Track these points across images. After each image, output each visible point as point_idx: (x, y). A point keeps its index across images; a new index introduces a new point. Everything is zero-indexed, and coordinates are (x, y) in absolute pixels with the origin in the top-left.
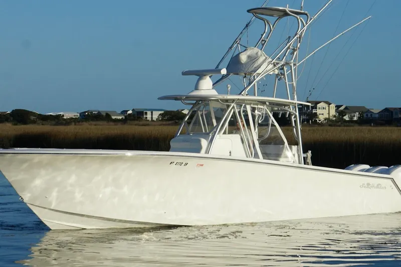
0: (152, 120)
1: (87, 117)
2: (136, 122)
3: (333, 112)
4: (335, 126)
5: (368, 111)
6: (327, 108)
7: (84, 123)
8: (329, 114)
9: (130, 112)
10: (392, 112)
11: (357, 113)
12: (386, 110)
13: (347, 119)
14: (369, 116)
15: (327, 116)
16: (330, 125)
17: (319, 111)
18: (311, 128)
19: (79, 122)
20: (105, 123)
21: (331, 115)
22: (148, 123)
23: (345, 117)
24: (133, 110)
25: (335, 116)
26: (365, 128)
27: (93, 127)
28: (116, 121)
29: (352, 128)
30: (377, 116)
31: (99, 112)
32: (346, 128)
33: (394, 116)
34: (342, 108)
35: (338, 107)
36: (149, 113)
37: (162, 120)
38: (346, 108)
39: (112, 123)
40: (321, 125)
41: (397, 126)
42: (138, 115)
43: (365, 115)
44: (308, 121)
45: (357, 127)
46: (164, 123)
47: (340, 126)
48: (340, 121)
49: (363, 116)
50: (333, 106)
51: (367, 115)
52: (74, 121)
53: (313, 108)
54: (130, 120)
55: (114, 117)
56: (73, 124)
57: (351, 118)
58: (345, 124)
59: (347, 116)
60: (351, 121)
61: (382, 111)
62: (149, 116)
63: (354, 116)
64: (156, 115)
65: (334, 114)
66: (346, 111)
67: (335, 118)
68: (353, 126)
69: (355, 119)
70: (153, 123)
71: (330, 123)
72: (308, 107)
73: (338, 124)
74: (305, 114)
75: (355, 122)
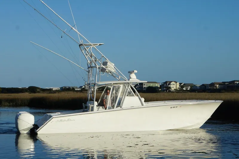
1: (64, 89)
3: (178, 86)
4: (179, 93)
5: (195, 86)
6: (175, 84)
7: (63, 92)
8: (176, 87)
9: (83, 87)
10: (206, 86)
11: (190, 87)
12: (203, 85)
13: (185, 89)
14: (195, 88)
15: (175, 88)
17: (171, 86)
18: (168, 94)
19: (60, 92)
20: (72, 92)
21: (177, 88)
23: (183, 89)
25: (179, 88)
26: (193, 94)
27: (66, 94)
28: (77, 91)
30: (199, 88)
31: (69, 87)
32: (184, 94)
33: (207, 88)
34: (182, 84)
35: (180, 84)
37: (99, 90)
38: (184, 84)
39: (75, 92)
40: (173, 92)
41: (208, 93)
43: (193, 88)
44: (167, 91)
45: (190, 93)
46: (100, 92)
47: (181, 93)
48: (181, 90)
49: (192, 88)
50: (178, 83)
51: (194, 88)
52: (58, 91)
53: (169, 84)
55: (76, 89)
56: (57, 93)
57: (187, 89)
58: (184, 92)
60: (187, 90)
61: (201, 86)
63: (188, 88)
65: (179, 87)
67: (179, 89)
68: (187, 93)
69: (189, 89)
71: (177, 91)
72: (166, 85)
73: (180, 92)
74: (165, 87)
75: (189, 91)
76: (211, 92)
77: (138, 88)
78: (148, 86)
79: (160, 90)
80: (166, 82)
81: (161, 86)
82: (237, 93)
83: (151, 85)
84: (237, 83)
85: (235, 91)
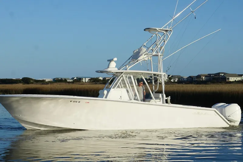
0: (85, 82)
1: (56, 81)
2: (78, 83)
3: (166, 78)
5: (182, 77)
7: (55, 83)
9: (75, 78)
10: (192, 78)
11: (177, 78)
12: (190, 77)
13: (173, 81)
14: (182, 79)
19: (52, 83)
20: (64, 83)
22: (83, 83)
23: (171, 80)
24: (77, 78)
25: (167, 80)
26: (180, 85)
27: (59, 85)
29: (175, 85)
30: (186, 79)
31: (61, 78)
32: (172, 85)
33: (194, 80)
34: (170, 76)
36: (84, 79)
38: (172, 76)
39: (67, 84)
40: (161, 84)
41: (195, 84)
42: (79, 80)
43: (180, 79)
45: (177, 85)
46: (91, 83)
47: (169, 84)
48: (169, 82)
53: (157, 76)
54: (76, 82)
55: (68, 81)
56: (50, 84)
57: (174, 81)
58: (172, 83)
60: (174, 82)
61: (188, 77)
62: (84, 80)
63: (176, 80)
64: (87, 80)
66: (172, 77)
67: (167, 81)
69: (176, 81)
70: (86, 83)
75: (176, 82)
76: (197, 84)
79: (149, 81)
82: (222, 84)
84: (222, 75)
85: (220, 82)
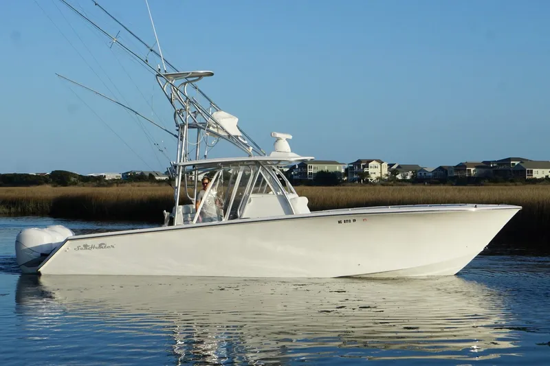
1: (130, 178)
3: (385, 171)
4: (387, 185)
5: (422, 170)
6: (379, 166)
7: (127, 184)
8: (381, 173)
10: (447, 171)
11: (411, 172)
12: (441, 168)
13: (400, 178)
14: (423, 174)
15: (380, 176)
16: (383, 185)
17: (370, 170)
18: (363, 188)
19: (121, 183)
20: (148, 184)
21: (383, 174)
23: (397, 176)
25: (387, 175)
26: (418, 187)
27: (136, 188)
28: (160, 181)
29: (403, 187)
30: (431, 174)
31: (142, 173)
32: (398, 187)
33: (449, 175)
34: (394, 167)
35: (390, 165)
38: (399, 167)
39: (156, 184)
40: (373, 184)
41: (452, 185)
43: (418, 174)
44: (359, 181)
45: (411, 187)
47: (393, 185)
48: (392, 181)
49: (416, 175)
50: (385, 165)
51: (421, 174)
52: (116, 182)
53: (364, 167)
55: (157, 178)
56: (115, 185)
57: (405, 177)
58: (398, 183)
59: (400, 175)
60: (404, 180)
61: (436, 170)
63: (407, 175)
65: (387, 173)
66: (399, 169)
67: (387, 178)
68: (406, 185)
69: (408, 178)
71: (383, 182)
72: (359, 167)
73: (390, 183)
74: (356, 173)
75: (408, 181)
76: (458, 184)
77: (295, 175)
78: (319, 170)
79: (346, 178)
80: (359, 162)
81: (346, 170)
82: (516, 185)
83: (326, 168)
84: (517, 163)
85: (512, 181)
